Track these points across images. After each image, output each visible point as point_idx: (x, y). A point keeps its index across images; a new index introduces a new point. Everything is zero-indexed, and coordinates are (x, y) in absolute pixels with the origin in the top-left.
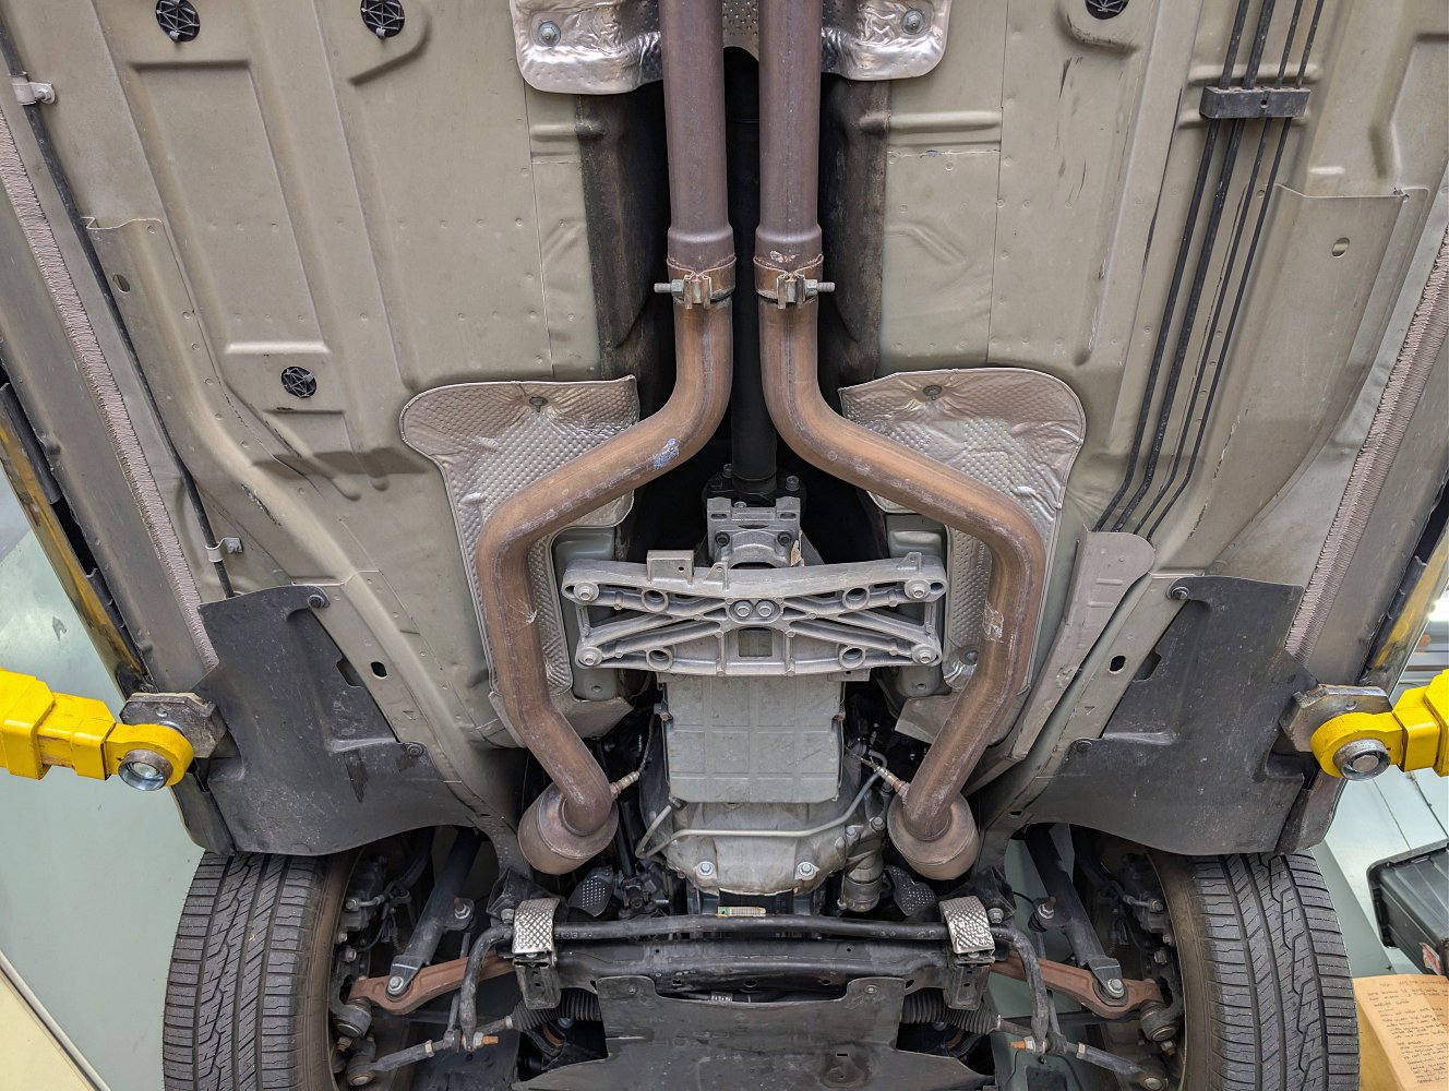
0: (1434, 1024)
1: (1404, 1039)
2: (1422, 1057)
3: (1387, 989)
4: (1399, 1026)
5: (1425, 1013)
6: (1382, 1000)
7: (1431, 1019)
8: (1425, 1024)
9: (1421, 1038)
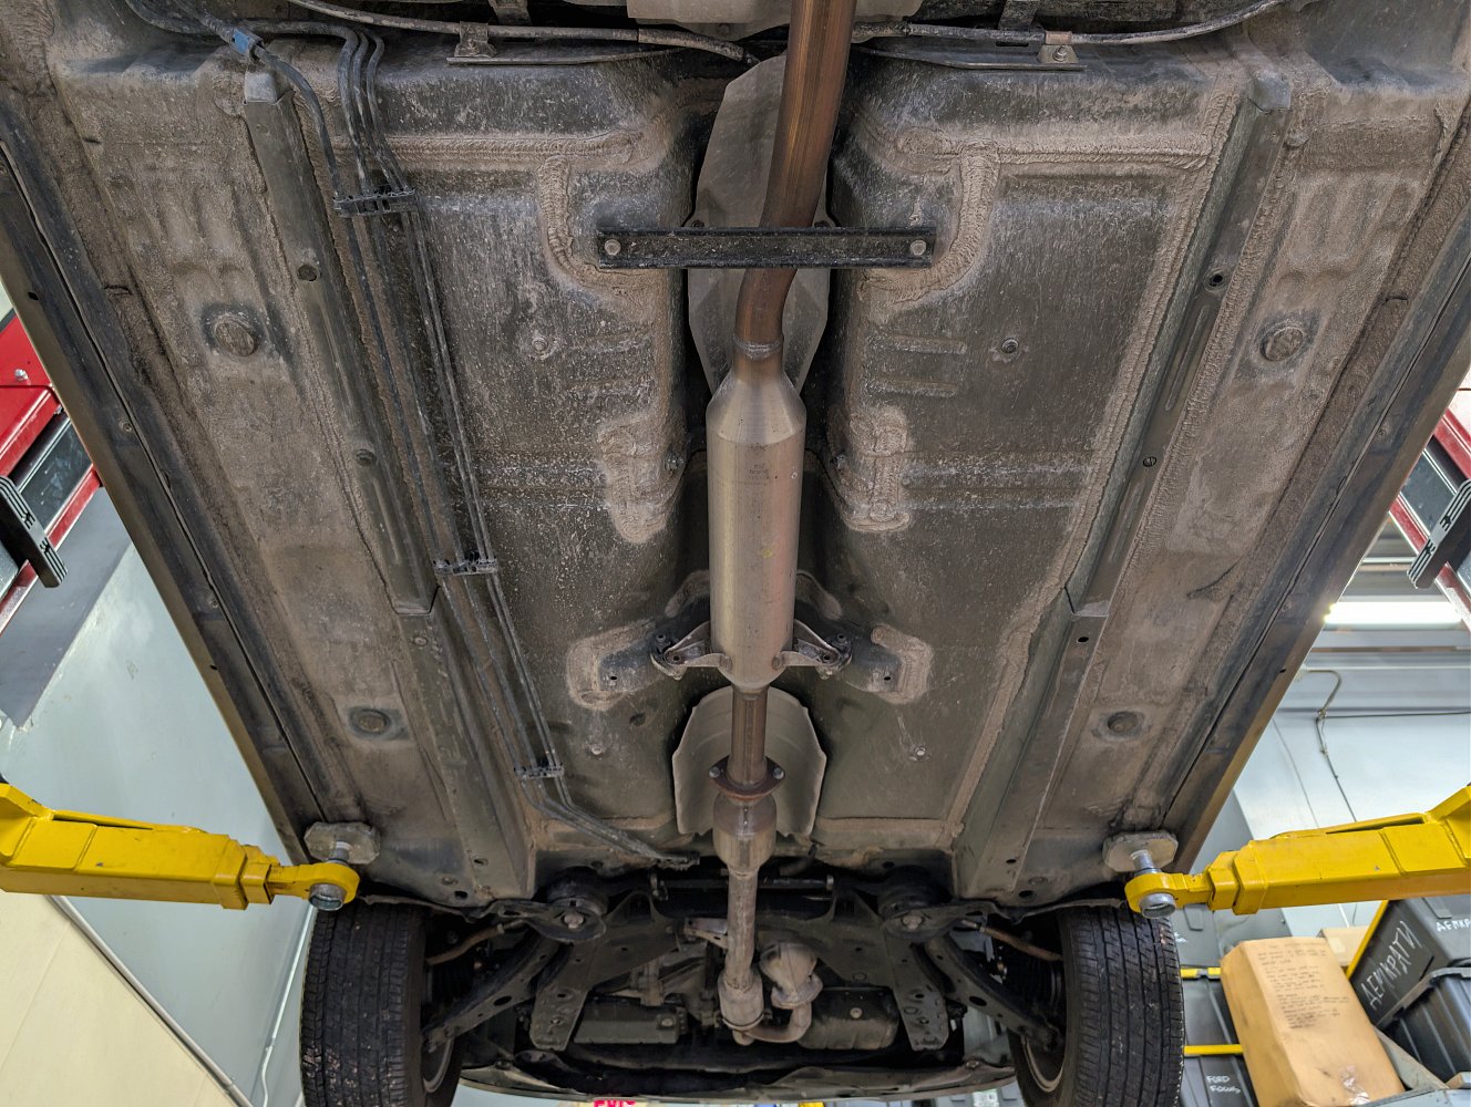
0: (1310, 979)
1: (1283, 992)
2: (1296, 1007)
3: (1273, 950)
4: (1280, 981)
5: (1305, 970)
6: (1269, 959)
7: (1307, 976)
8: (1302, 980)
9: (1297, 992)
